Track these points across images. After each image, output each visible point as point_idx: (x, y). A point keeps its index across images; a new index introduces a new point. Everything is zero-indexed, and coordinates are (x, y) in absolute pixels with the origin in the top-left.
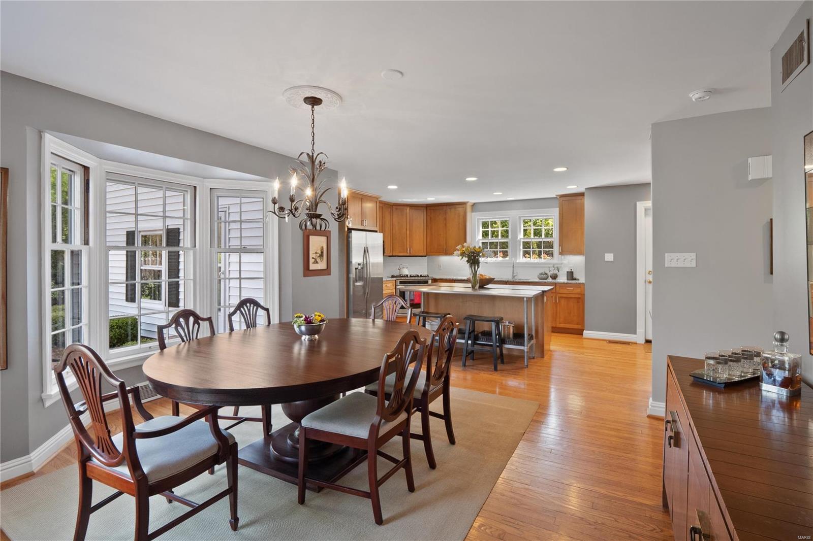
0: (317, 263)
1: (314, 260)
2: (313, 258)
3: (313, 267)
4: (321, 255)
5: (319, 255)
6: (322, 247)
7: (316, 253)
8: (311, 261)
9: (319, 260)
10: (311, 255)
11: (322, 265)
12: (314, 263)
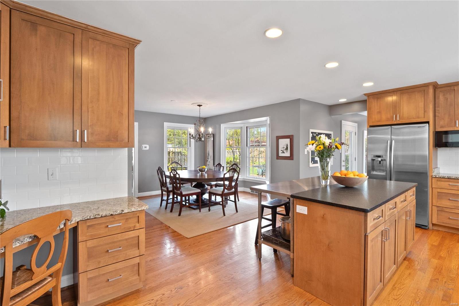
0: (284, 153)
1: (282, 151)
2: (281, 150)
3: (281, 155)
4: (287, 149)
5: (285, 149)
6: (287, 145)
7: (283, 148)
8: (280, 152)
9: (285, 151)
10: (280, 149)
11: (288, 154)
12: (282, 153)
